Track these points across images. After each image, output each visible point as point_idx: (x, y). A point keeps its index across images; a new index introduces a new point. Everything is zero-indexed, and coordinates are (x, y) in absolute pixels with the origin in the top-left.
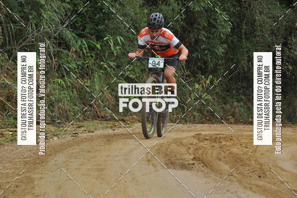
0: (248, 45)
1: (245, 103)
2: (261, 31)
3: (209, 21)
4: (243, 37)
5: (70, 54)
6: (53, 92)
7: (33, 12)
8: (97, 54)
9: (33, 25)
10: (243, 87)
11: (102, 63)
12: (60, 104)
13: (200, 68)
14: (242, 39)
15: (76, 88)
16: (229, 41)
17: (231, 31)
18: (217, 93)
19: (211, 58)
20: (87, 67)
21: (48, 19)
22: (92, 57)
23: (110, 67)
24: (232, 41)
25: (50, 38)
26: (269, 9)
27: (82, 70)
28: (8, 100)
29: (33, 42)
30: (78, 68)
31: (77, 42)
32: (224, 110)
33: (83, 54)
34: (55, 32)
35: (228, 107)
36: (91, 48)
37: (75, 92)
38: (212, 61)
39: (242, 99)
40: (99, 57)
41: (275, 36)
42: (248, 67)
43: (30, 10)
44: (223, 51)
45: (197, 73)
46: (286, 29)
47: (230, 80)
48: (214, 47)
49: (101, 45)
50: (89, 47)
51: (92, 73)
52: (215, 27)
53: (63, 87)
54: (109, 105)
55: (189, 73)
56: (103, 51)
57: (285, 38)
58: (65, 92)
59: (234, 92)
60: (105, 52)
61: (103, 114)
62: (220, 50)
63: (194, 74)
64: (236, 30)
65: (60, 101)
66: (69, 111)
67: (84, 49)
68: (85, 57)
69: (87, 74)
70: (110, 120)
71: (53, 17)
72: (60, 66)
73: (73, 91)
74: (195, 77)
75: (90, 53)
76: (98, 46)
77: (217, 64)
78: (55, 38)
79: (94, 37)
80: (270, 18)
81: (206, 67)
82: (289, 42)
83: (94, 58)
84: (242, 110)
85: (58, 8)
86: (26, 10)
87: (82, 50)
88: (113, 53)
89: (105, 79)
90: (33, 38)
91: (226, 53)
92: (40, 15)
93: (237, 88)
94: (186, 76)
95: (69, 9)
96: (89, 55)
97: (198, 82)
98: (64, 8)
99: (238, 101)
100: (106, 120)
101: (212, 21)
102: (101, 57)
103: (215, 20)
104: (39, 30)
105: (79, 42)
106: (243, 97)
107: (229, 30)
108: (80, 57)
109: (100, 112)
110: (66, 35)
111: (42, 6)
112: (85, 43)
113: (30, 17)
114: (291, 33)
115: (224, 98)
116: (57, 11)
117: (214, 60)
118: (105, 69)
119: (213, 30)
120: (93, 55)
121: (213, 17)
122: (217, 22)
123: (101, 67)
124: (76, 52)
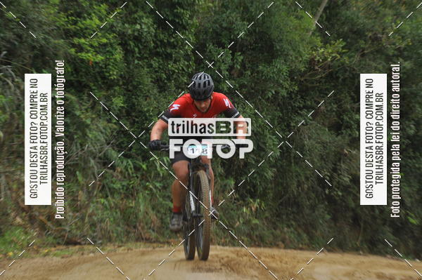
0: (298, 169)
1: (295, 229)
2: (310, 155)
3: (258, 144)
4: (293, 161)
5: (115, 174)
6: (96, 212)
7: (79, 132)
8: (143, 175)
9: (78, 144)
10: (293, 213)
11: (147, 184)
12: (103, 225)
13: (249, 192)
14: (291, 163)
15: (120, 208)
16: (278, 164)
17: (281, 155)
18: (266, 218)
19: (260, 182)
20: (133, 187)
21: (93, 138)
22: (138, 178)
23: (156, 187)
24: (281, 166)
25: (94, 158)
26: (318, 134)
27: (127, 190)
28: (49, 220)
29: (77, 161)
30: (123, 189)
31: (122, 162)
32: (274, 236)
33: (129, 174)
34: (100, 152)
35: (278, 232)
36: (137, 169)
37: (119, 213)
38: (261, 184)
39: (292, 225)
40: (145, 177)
41: (325, 161)
42: (297, 191)
43: (76, 130)
44: (273, 174)
45: (246, 197)
46: (335, 155)
47: (280, 205)
48: (263, 170)
49: (147, 166)
50: (135, 167)
51: (137, 193)
52: (264, 151)
53: (106, 207)
54: (154, 226)
55: (238, 196)
56: (148, 171)
57: (335, 165)
58: (108, 212)
59: (284, 217)
60: (151, 173)
61: (147, 236)
62: (270, 174)
63: (243, 197)
64: (286, 154)
65: (102, 221)
66: (113, 232)
67: (129, 170)
68: (130, 178)
69: (132, 195)
70: (154, 242)
71: (99, 137)
72: (104, 186)
73: (116, 213)
74: (244, 201)
75: (136, 173)
76: (144, 167)
77: (266, 188)
78: (100, 158)
79: (140, 157)
80: (319, 143)
81: (256, 191)
82: (338, 167)
83: (139, 179)
84: (293, 236)
85: (104, 128)
86: (72, 130)
87: (127, 170)
88: (159, 174)
89: (151, 200)
90: (77, 157)
91: (276, 177)
92: (85, 135)
93: (287, 214)
94: (235, 199)
95: (115, 129)
96: (135, 175)
97: (247, 205)
98: (110, 129)
99: (288, 226)
100: (151, 242)
101: (261, 145)
102: (146, 177)
103: (265, 143)
104: (83, 150)
105: (125, 163)
106: (294, 223)
107: (279, 154)
108: (125, 177)
109: (144, 234)
110: (111, 155)
111: (87, 126)
112: (131, 163)
113: (75, 137)
114: (340, 159)
115: (274, 223)
116: (103, 131)
117: (263, 184)
118: (151, 190)
119: (262, 153)
120: (139, 175)
121: (262, 140)
122: (266, 146)
123: (146, 188)
124: (121, 172)
